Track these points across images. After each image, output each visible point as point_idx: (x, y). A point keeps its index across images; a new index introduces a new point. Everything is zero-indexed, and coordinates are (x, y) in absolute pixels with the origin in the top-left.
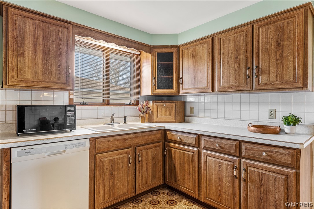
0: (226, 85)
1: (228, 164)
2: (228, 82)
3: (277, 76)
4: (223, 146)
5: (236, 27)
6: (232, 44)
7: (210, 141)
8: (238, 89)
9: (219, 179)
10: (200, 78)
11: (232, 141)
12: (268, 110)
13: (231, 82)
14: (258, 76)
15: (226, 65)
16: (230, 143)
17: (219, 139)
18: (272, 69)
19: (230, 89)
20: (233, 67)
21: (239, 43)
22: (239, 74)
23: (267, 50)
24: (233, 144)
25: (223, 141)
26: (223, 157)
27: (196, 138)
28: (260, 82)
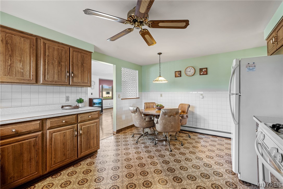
0: (50, 80)
1: (70, 131)
2: (53, 78)
3: (81, 80)
4: (67, 120)
5: (59, 42)
6: (56, 52)
7: (55, 121)
8: (60, 83)
9: (64, 144)
10: (19, 68)
11: (73, 116)
12: (65, 97)
13: (55, 78)
14: (73, 77)
15: (51, 65)
16: (72, 117)
17: (63, 117)
18: (80, 76)
19: (54, 83)
20: (56, 68)
21: (62, 54)
22: (61, 74)
23: (77, 65)
24: (74, 117)
25: (67, 117)
26: (66, 128)
27: (39, 123)
28: (74, 81)
